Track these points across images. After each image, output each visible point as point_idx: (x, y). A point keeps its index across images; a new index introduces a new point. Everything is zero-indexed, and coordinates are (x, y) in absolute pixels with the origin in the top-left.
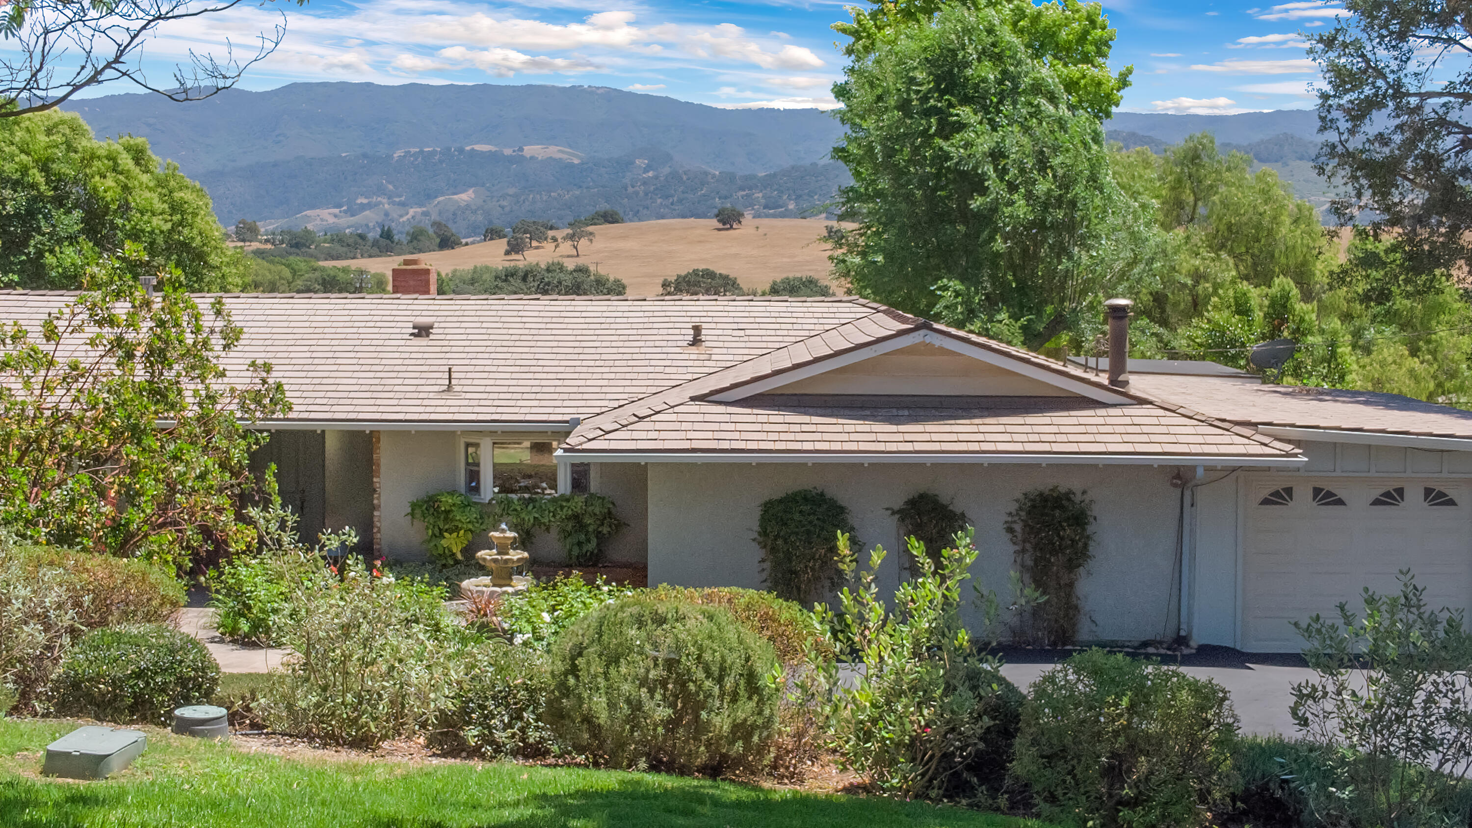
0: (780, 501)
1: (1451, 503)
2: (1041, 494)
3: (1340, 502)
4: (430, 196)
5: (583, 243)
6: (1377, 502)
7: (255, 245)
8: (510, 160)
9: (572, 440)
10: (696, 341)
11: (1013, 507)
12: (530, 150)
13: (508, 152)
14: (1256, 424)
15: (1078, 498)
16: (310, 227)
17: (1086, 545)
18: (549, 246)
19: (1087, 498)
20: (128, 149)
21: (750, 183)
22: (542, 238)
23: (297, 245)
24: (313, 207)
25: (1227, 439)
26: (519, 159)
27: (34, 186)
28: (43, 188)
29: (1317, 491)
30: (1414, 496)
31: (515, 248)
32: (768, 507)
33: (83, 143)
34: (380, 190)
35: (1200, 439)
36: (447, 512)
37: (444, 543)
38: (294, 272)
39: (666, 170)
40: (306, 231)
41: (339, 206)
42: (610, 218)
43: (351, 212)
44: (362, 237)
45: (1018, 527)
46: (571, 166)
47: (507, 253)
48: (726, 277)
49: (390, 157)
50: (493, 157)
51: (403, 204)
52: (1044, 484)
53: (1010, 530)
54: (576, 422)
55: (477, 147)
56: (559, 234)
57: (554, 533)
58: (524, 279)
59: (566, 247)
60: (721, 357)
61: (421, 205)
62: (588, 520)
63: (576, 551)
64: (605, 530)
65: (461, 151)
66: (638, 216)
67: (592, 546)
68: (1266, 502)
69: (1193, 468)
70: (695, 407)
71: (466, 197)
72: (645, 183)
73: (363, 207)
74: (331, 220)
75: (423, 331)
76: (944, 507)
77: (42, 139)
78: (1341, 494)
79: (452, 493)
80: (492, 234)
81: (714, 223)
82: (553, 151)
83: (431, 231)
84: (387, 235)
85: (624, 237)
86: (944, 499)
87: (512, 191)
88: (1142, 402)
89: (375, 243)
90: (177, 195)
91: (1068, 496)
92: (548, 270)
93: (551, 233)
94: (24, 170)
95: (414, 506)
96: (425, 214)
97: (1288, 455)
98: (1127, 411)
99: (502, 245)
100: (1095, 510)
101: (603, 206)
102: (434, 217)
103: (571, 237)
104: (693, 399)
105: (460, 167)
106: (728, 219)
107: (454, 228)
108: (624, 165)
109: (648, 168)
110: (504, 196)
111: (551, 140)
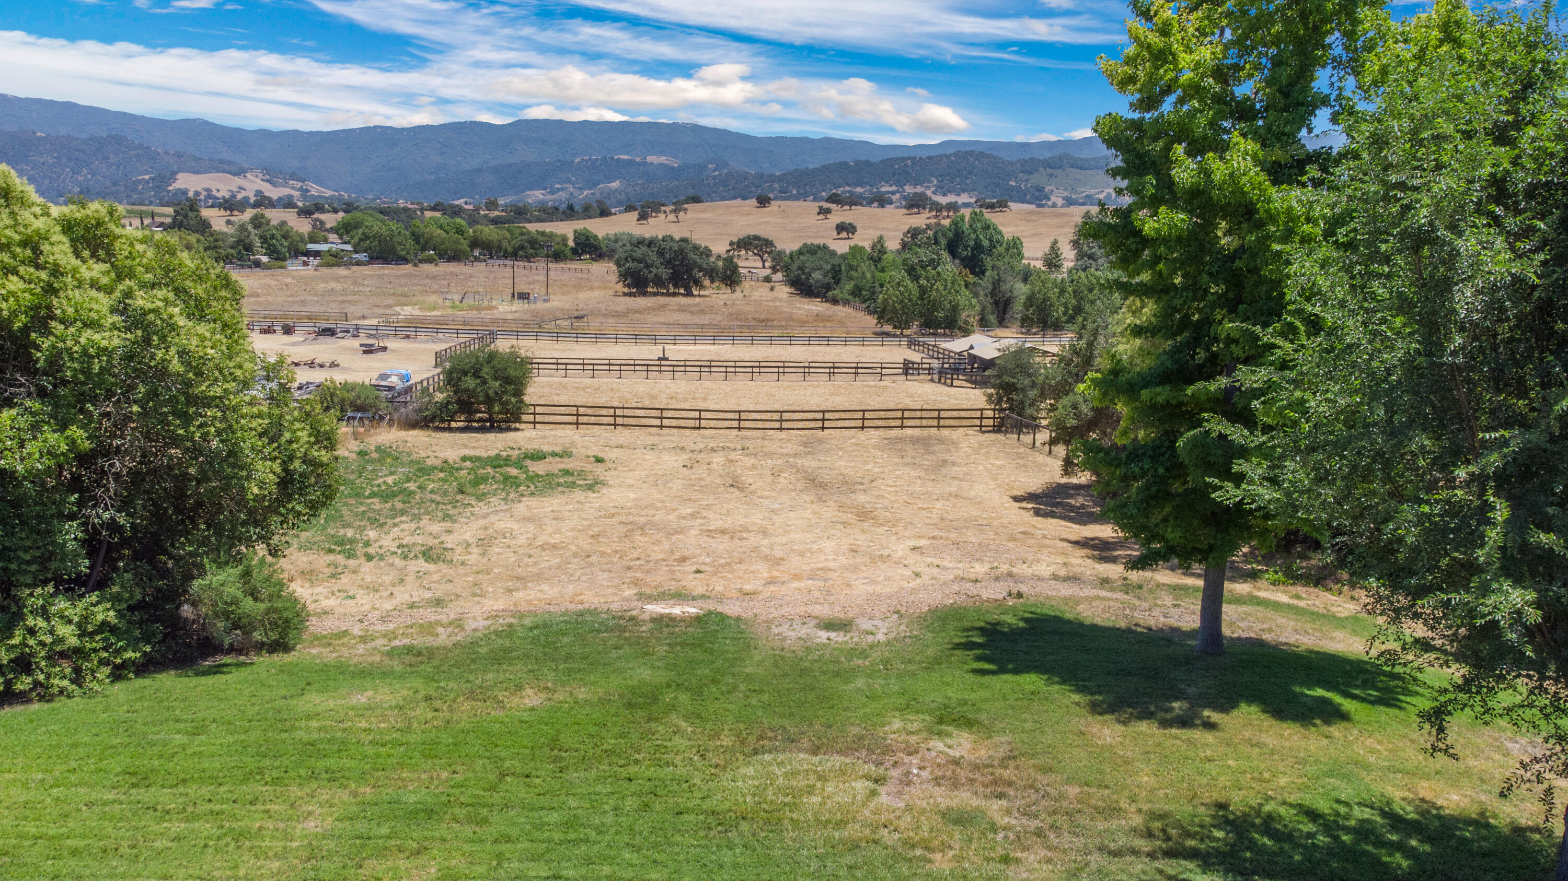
4: (595, 184)
5: (681, 214)
7: (496, 214)
8: (639, 164)
12: (650, 159)
13: (638, 159)
16: (528, 202)
18: (662, 216)
21: (772, 179)
22: (659, 211)
23: (519, 214)
24: (531, 189)
26: (644, 164)
31: (643, 217)
34: (568, 181)
39: (725, 171)
40: (526, 204)
41: (545, 189)
42: (696, 200)
43: (552, 193)
44: (556, 209)
46: (673, 168)
47: (638, 220)
48: (767, 240)
49: (573, 162)
50: (630, 163)
51: (580, 189)
55: (622, 157)
56: (668, 209)
59: (670, 215)
61: (590, 189)
65: (612, 159)
66: (711, 199)
71: (615, 185)
72: (714, 178)
73: (559, 190)
74: (541, 197)
80: (629, 208)
81: (756, 203)
82: (663, 159)
83: (595, 205)
84: (571, 207)
85: (703, 210)
87: (640, 182)
89: (564, 212)
93: (663, 208)
96: (593, 194)
99: (634, 215)
101: (691, 192)
102: (597, 196)
103: (675, 211)
105: (613, 168)
106: (763, 201)
107: (607, 202)
108: (703, 167)
109: (715, 170)
110: (636, 185)
111: (662, 153)
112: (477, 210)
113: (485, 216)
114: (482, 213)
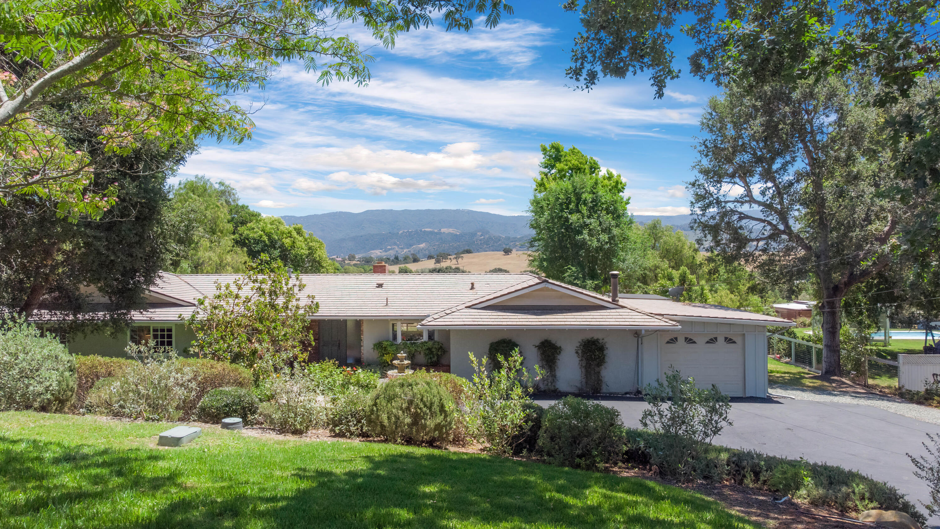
0: (496, 342)
1: (734, 342)
2: (588, 340)
3: (694, 342)
4: (411, 246)
5: (460, 260)
6: (708, 342)
7: (354, 262)
8: (437, 233)
9: (423, 322)
11: (578, 344)
12: (443, 230)
13: (436, 231)
14: (663, 315)
15: (600, 341)
16: (372, 256)
18: (449, 261)
19: (604, 341)
20: (295, 229)
21: (515, 240)
22: (446, 258)
23: (368, 262)
24: (373, 249)
25: (653, 320)
26: (440, 233)
27: (264, 242)
28: (267, 242)
29: (686, 338)
30: (721, 340)
31: (438, 261)
33: (281, 228)
34: (395, 244)
35: (643, 320)
36: (385, 347)
37: (384, 358)
39: (487, 236)
40: (371, 257)
41: (382, 249)
42: (469, 252)
43: (386, 251)
44: (389, 259)
46: (456, 235)
47: (435, 263)
48: (504, 269)
49: (398, 233)
50: (431, 233)
51: (402, 248)
54: (429, 316)
55: (426, 230)
56: (452, 257)
57: (422, 354)
58: (440, 270)
59: (454, 261)
60: (481, 293)
61: (408, 248)
62: (434, 350)
63: (429, 361)
65: (421, 231)
66: (478, 251)
68: (668, 343)
71: (422, 246)
72: (480, 240)
73: (390, 249)
74: (379, 254)
75: (380, 286)
77: (269, 226)
78: (695, 339)
79: (386, 341)
80: (430, 257)
81: (503, 253)
82: (451, 230)
83: (411, 257)
84: (397, 258)
85: (473, 258)
87: (437, 243)
88: (623, 307)
89: (393, 261)
90: (311, 244)
92: (447, 268)
93: (449, 258)
94: (261, 236)
95: (375, 345)
96: (409, 251)
98: (618, 310)
99: (433, 261)
100: (607, 346)
101: (467, 248)
102: (412, 252)
103: (456, 258)
104: (466, 307)
105: (420, 236)
106: (507, 252)
107: (418, 256)
108: (474, 234)
109: (482, 235)
110: (435, 245)
111: (450, 227)
112: (344, 261)
113: (348, 264)
114: (346, 262)
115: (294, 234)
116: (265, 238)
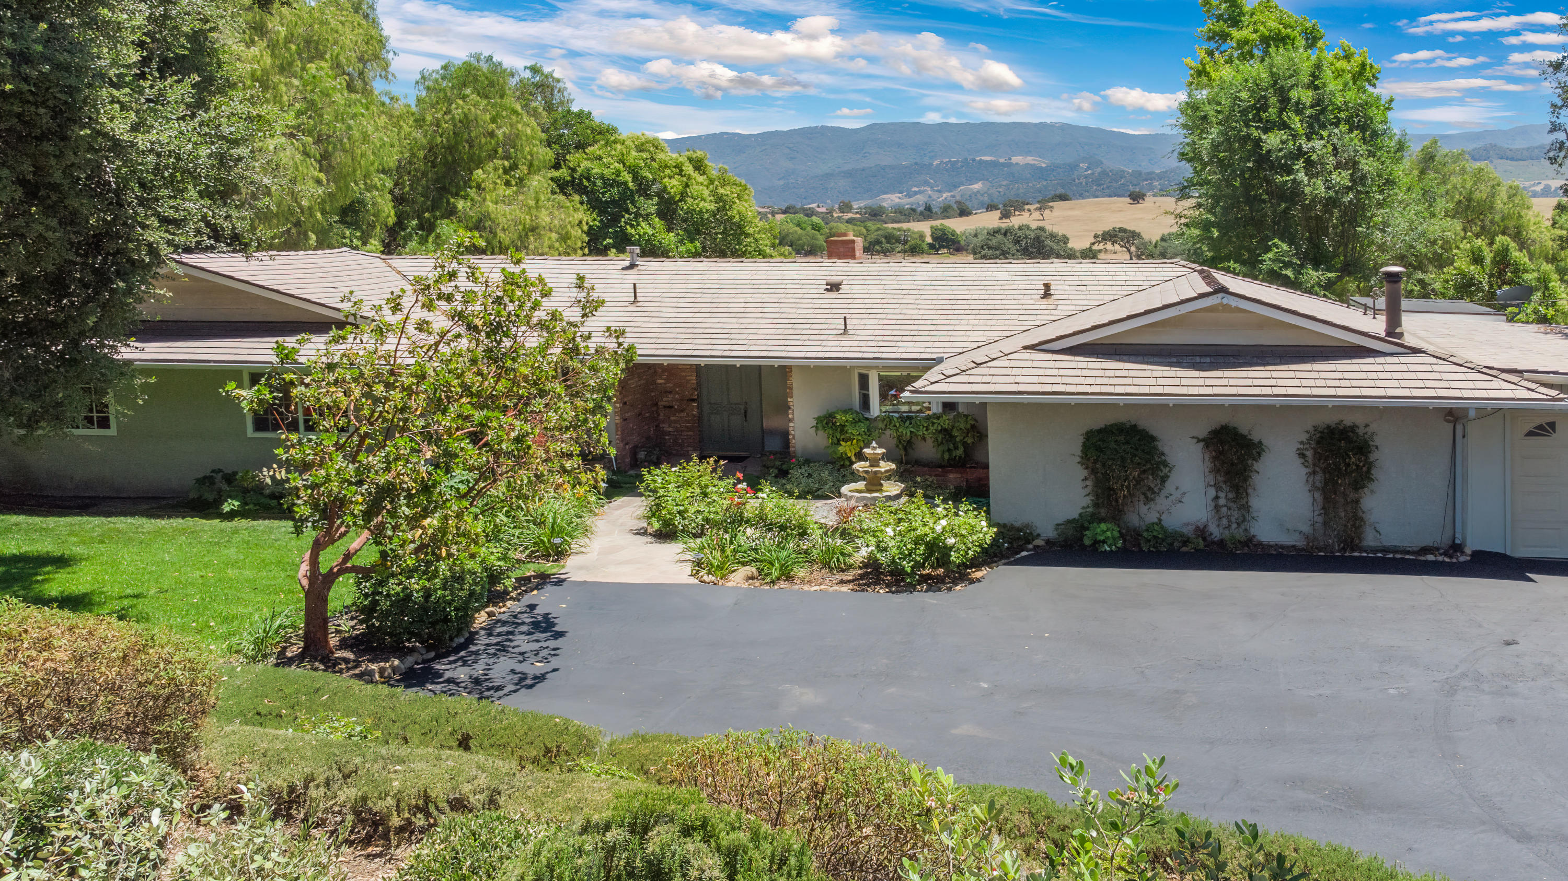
0: (1100, 431)
2: (1328, 427)
4: (955, 187)
5: (1047, 212)
7: (850, 215)
8: (1003, 165)
9: (918, 384)
10: (1047, 294)
11: (1304, 437)
12: (1015, 159)
13: (1002, 160)
15: (1361, 431)
16: (884, 204)
17: (1369, 471)
18: (1026, 214)
19: (1370, 430)
20: (690, 160)
21: (1150, 177)
22: (1022, 209)
23: (875, 215)
24: (886, 193)
25: (1496, 384)
26: (1009, 165)
27: (625, 183)
28: (631, 185)
31: (1005, 215)
32: (1090, 435)
33: (660, 156)
34: (926, 183)
36: (843, 426)
37: (841, 449)
38: (868, 230)
39: (1099, 170)
40: (881, 207)
41: (901, 192)
42: (1063, 198)
43: (909, 196)
44: (914, 210)
45: (1309, 454)
46: (1041, 168)
47: (1001, 218)
48: (1134, 232)
49: (931, 164)
50: (994, 164)
51: (939, 191)
52: (1331, 419)
53: (1302, 455)
54: (940, 361)
55: (984, 158)
56: (1032, 207)
57: (930, 441)
58: (1005, 234)
59: (1036, 215)
60: (1066, 307)
61: (950, 191)
62: (955, 433)
63: (946, 456)
64: (969, 440)
65: (974, 160)
66: (1082, 196)
67: (960, 452)
68: (1530, 434)
69: (1466, 410)
70: (1026, 355)
71: (977, 186)
72: (1086, 177)
73: (916, 193)
74: (897, 200)
75: (834, 287)
76: (1244, 437)
77: (634, 153)
79: (845, 412)
80: (991, 207)
81: (1128, 200)
82: (1030, 160)
83: (955, 207)
84: (928, 209)
85: (1071, 209)
86: (1244, 430)
87: (1004, 183)
89: (921, 213)
91: (1353, 428)
92: (1020, 229)
93: (1027, 207)
94: (618, 173)
95: (819, 420)
96: (953, 196)
97: (1554, 399)
99: (997, 214)
100: (1378, 441)
101: (1060, 191)
102: (958, 198)
103: (1039, 209)
104: (1025, 348)
105: (975, 170)
106: (1136, 198)
107: (969, 204)
108: (1073, 167)
109: (1088, 169)
110: (1000, 186)
111: (1028, 153)
112: (830, 212)
113: (839, 218)
114: (835, 215)
115: (689, 169)
116: (627, 177)
